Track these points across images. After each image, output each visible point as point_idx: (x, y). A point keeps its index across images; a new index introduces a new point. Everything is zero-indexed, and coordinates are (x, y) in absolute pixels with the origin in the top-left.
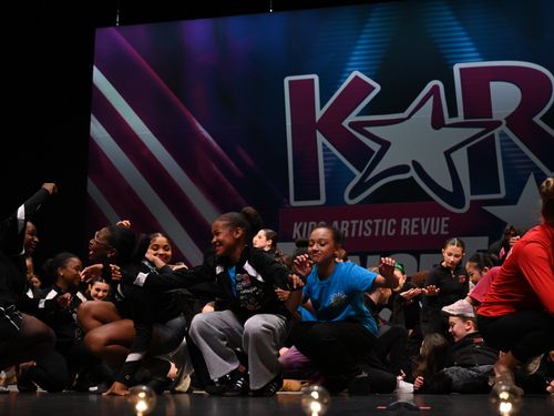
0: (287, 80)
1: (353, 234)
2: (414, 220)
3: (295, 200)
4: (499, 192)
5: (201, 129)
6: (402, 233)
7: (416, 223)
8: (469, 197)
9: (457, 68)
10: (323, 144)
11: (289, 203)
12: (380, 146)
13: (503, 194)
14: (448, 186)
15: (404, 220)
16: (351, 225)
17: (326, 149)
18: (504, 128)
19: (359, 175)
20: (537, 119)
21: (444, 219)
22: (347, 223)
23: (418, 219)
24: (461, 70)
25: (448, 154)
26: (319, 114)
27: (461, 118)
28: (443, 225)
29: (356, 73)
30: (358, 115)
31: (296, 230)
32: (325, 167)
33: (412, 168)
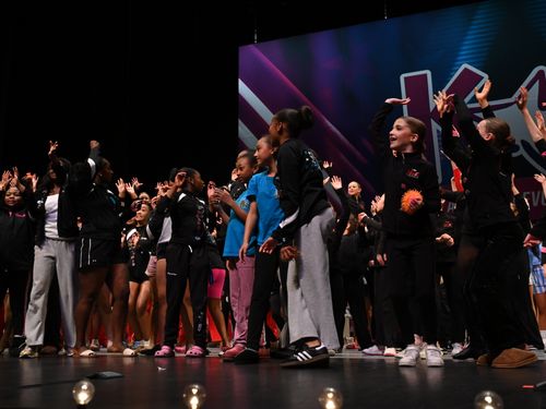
0: (402, 77)
5: (330, 124)
10: (438, 131)
29: (465, 66)
30: (468, 103)
33: (521, 148)
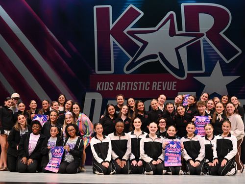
0: (95, 7)
1: (128, 89)
2: (159, 82)
3: (98, 71)
4: (202, 70)
5: (49, 31)
6: (153, 89)
7: (160, 84)
8: (187, 72)
9: (183, 5)
10: (114, 42)
11: (95, 71)
12: (143, 44)
13: (203, 71)
14: (177, 66)
15: (154, 83)
16: (127, 84)
17: (115, 45)
18: (205, 37)
19: (131, 59)
20: (221, 33)
21: (174, 83)
22: (125, 83)
23: (161, 82)
24: (185, 7)
25: (177, 49)
26: (112, 26)
27: (184, 31)
28: (174, 86)
30: (132, 27)
31: (98, 86)
32: (114, 54)
33: (159, 56)
